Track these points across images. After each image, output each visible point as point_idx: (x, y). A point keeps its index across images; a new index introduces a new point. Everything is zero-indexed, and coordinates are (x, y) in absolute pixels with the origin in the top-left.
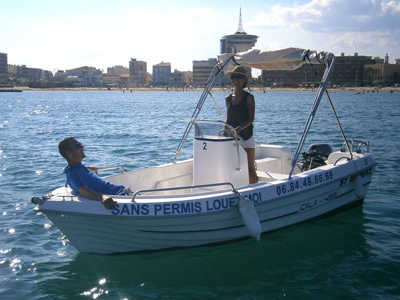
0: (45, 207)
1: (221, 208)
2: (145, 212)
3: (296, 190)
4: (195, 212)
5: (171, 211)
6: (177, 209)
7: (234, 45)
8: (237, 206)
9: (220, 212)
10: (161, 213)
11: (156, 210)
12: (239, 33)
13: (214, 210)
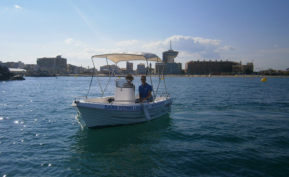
0: (78, 105)
1: (138, 110)
2: (116, 108)
3: (156, 107)
4: (131, 110)
5: (124, 109)
6: (126, 108)
7: (168, 56)
8: (142, 109)
9: (138, 111)
10: (121, 109)
11: (120, 108)
12: (170, 50)
13: (136, 110)
